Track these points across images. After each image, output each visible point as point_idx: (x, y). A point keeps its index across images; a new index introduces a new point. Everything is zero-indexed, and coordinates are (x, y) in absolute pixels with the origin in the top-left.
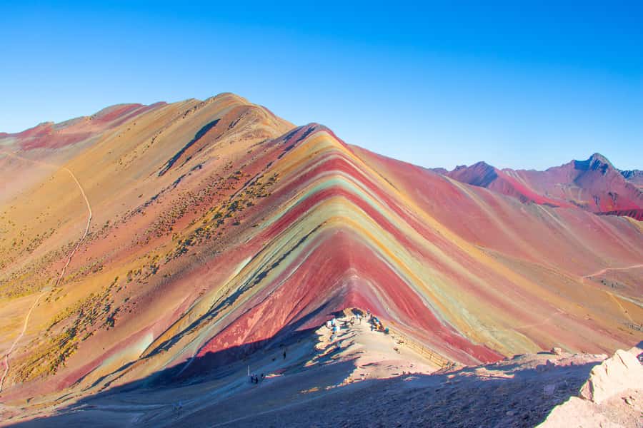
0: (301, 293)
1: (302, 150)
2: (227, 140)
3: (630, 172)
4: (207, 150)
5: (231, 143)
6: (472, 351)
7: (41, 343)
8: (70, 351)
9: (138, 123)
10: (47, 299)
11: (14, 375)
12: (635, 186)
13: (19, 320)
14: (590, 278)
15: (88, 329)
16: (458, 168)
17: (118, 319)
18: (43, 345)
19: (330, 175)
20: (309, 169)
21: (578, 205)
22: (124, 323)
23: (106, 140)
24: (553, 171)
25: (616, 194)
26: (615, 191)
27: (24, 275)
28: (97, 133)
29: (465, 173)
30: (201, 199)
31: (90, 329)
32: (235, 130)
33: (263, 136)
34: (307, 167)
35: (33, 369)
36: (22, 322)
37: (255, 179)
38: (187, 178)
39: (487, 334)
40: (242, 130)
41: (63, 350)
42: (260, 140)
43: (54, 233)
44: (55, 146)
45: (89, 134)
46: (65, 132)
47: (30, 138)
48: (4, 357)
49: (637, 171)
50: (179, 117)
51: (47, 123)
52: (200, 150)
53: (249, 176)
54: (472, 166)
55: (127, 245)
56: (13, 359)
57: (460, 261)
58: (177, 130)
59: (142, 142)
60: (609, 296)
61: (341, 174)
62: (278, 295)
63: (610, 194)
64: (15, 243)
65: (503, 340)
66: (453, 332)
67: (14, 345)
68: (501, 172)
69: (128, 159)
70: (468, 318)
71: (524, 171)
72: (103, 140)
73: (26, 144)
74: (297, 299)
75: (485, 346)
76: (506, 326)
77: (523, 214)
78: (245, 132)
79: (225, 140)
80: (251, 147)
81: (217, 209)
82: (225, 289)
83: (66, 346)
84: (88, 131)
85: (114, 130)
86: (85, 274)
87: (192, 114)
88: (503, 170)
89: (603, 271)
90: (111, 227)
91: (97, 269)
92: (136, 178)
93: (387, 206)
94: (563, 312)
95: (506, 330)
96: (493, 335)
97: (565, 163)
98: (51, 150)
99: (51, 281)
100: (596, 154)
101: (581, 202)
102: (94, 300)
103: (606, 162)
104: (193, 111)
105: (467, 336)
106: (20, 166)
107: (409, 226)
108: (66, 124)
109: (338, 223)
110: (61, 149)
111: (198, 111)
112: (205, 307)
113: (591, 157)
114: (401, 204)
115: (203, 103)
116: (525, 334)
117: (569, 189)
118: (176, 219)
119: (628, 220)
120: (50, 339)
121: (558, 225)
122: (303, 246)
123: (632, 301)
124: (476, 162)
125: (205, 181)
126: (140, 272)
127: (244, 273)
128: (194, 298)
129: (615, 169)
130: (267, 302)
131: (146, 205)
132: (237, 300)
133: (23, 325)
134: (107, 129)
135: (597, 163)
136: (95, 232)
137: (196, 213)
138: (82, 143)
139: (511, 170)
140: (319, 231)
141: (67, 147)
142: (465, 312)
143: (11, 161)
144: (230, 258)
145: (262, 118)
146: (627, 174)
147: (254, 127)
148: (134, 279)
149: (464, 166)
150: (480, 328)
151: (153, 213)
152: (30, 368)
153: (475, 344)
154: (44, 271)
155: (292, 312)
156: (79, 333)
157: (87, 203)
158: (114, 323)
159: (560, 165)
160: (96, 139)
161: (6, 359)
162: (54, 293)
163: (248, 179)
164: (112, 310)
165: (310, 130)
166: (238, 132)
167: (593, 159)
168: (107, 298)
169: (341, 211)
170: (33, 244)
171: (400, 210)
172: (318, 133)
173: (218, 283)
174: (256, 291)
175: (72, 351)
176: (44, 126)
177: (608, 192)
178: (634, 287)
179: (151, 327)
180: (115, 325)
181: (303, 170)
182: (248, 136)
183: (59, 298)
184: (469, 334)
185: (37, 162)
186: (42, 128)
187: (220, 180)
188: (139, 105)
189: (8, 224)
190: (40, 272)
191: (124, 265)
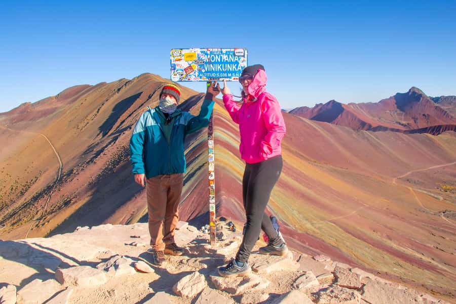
3: (439, 98)
4: (135, 115)
6: (297, 237)
9: (88, 99)
10: (37, 226)
12: (442, 108)
14: (400, 178)
16: (317, 106)
21: (402, 125)
23: (67, 113)
24: (383, 102)
25: (428, 115)
26: (428, 113)
27: (20, 210)
28: (60, 108)
29: (321, 109)
32: (153, 100)
38: (122, 136)
39: (309, 226)
40: (157, 99)
43: (38, 180)
44: (33, 119)
45: (55, 109)
46: (40, 108)
47: (15, 115)
49: (443, 96)
50: (115, 93)
51: (25, 103)
52: (130, 115)
54: (326, 104)
55: (86, 185)
57: (296, 179)
58: (114, 102)
59: (91, 112)
60: (409, 190)
61: (218, 129)
63: (424, 115)
64: (12, 189)
65: (319, 228)
66: (285, 226)
68: (346, 106)
69: (83, 125)
70: (297, 216)
71: (363, 104)
72: (65, 112)
73: (13, 119)
75: (307, 233)
76: (323, 219)
77: (353, 138)
84: (54, 107)
85: (72, 105)
86: (60, 208)
87: (124, 89)
88: (349, 104)
89: (409, 173)
90: (75, 173)
91: (67, 204)
92: (89, 138)
94: (368, 206)
95: (322, 222)
96: (313, 226)
98: (30, 122)
99: (39, 213)
100: (413, 88)
101: (404, 122)
103: (420, 93)
104: (124, 87)
105: (295, 227)
106: (10, 135)
108: (39, 103)
109: (215, 163)
110: (37, 121)
111: (128, 87)
115: (131, 81)
116: (334, 223)
117: (396, 114)
118: (116, 166)
119: (427, 136)
121: (378, 143)
122: (193, 179)
123: (425, 192)
124: (329, 101)
129: (427, 97)
131: (96, 157)
134: (67, 104)
135: (414, 93)
136: (65, 177)
138: (51, 115)
139: (355, 104)
140: (203, 169)
141: (41, 119)
142: (295, 212)
143: (4, 132)
146: (436, 100)
149: (321, 104)
150: (304, 222)
151: (101, 162)
153: (300, 232)
154: (34, 207)
157: (58, 157)
160: (61, 112)
162: (41, 221)
165: (200, 98)
166: (155, 101)
167: (411, 91)
169: (217, 154)
170: (25, 189)
176: (24, 105)
177: (423, 113)
178: (429, 183)
183: (44, 224)
184: (297, 226)
185: (22, 131)
186: (24, 107)
188: (88, 86)
189: (6, 176)
190: (31, 208)
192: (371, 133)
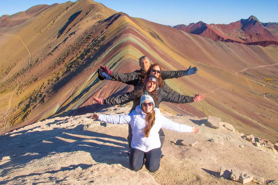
0: (114, 85)
1: (116, 24)
2: (85, 20)
3: (267, 23)
4: (77, 25)
5: (87, 22)
6: (179, 105)
7: (17, 111)
8: (28, 113)
9: (46, 14)
10: (17, 93)
11: (8, 123)
12: (268, 30)
13: (7, 103)
14: (240, 72)
15: (34, 104)
16: (191, 24)
17: (46, 100)
18: (18, 111)
19: (127, 36)
20: (118, 33)
21: (243, 39)
22: (48, 101)
23: (34, 22)
24: (232, 24)
25: (259, 34)
26: (259, 33)
27: (6, 84)
28: (29, 19)
29: (193, 26)
30: (75, 47)
31: (35, 104)
32: (88, 15)
33: (101, 18)
34: (117, 33)
35: (15, 121)
36: (8, 103)
37: (97, 38)
38: (69, 39)
40: (92, 15)
41: (26, 113)
42: (99, 20)
43: (16, 65)
44: (11, 26)
45: (26, 20)
46: (14, 19)
48: (4, 117)
50: (64, 10)
51: (5, 15)
52: (74, 25)
53: (94, 37)
54: (196, 23)
55: (47, 69)
56: (7, 117)
58: (64, 16)
59: (49, 23)
60: (246, 80)
61: (131, 35)
62: (105, 87)
63: (257, 34)
67: (6, 112)
68: (209, 25)
69: (44, 30)
71: (220, 24)
72: (32, 22)
74: (112, 88)
77: (214, 46)
78: (93, 16)
79: (84, 21)
80: (96, 23)
81: (82, 52)
82: (86, 85)
83: (27, 111)
84: (25, 18)
85: (37, 17)
86: (31, 82)
87: (70, 9)
88: (211, 24)
89: (246, 69)
90: (40, 61)
91: (36, 80)
92: (48, 39)
93: (150, 48)
94: (221, 88)
97: (238, 21)
98: (9, 28)
99: (17, 86)
100: (252, 16)
102: (36, 93)
103: (256, 19)
104: (70, 7)
107: (159, 56)
108: (14, 15)
109: (129, 57)
110: (14, 27)
111: (72, 7)
112: (78, 93)
113: (250, 18)
114: (156, 47)
115: (74, 3)
117: (239, 32)
118: (66, 57)
119: (259, 47)
120: (20, 109)
121: (228, 50)
122: (115, 67)
123: (255, 81)
125: (77, 40)
126: (52, 80)
127: (93, 78)
128: (74, 90)
129: (260, 22)
130: (101, 90)
131: (53, 51)
132: (90, 90)
133: (9, 103)
134: (33, 17)
135: (252, 19)
136: (33, 64)
137: (73, 54)
138: (23, 24)
139: (214, 24)
140: (121, 60)
141: (17, 26)
142: (178, 90)
144: (87, 72)
145: (100, 9)
146: (265, 25)
147: (97, 14)
148: (50, 83)
149: (193, 23)
151: (56, 54)
152: (14, 121)
154: (14, 82)
155: (111, 93)
156: (31, 106)
157: (28, 51)
158: (44, 101)
159: (236, 22)
160: (29, 22)
161: (5, 117)
162: (19, 91)
163: (94, 38)
164: (43, 96)
165: (119, 15)
166: (90, 16)
168: (40, 91)
169: (130, 51)
170: (8, 70)
171: (156, 49)
172: (122, 17)
173: (82, 83)
174: (97, 85)
175: (29, 113)
176: (4, 16)
177: (256, 33)
178: (258, 76)
179: (58, 102)
180: (45, 102)
181: (116, 34)
182: (94, 18)
183: (21, 92)
185: (4, 34)
186: (4, 18)
187: (83, 39)
188: (46, 5)
190: (12, 82)
191: (46, 77)
192: (224, 43)
